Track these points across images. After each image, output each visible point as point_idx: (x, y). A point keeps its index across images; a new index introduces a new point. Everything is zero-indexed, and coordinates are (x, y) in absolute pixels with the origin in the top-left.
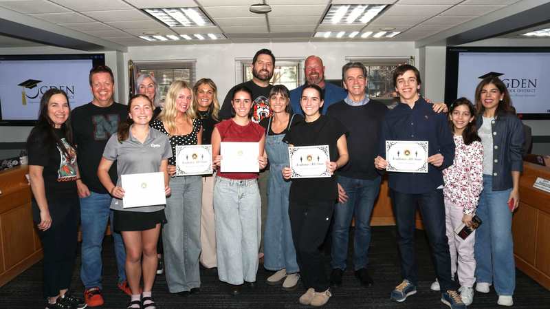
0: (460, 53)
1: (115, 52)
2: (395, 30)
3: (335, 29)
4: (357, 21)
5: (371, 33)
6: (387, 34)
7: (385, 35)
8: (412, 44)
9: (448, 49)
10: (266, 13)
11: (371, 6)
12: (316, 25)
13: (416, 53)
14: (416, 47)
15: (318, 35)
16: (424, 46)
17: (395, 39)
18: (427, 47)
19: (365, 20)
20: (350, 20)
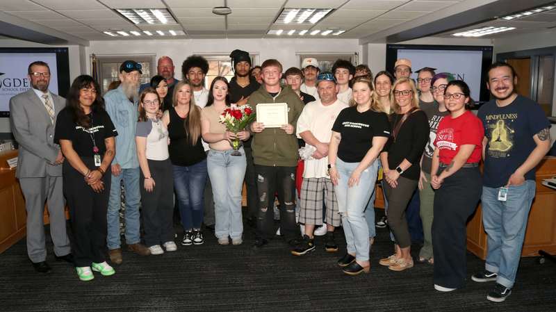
0: (398, 50)
1: (78, 46)
2: (340, 29)
3: (287, 28)
4: (307, 21)
5: (319, 31)
6: (334, 32)
7: (331, 33)
8: (357, 41)
9: (388, 46)
10: (226, 14)
11: (318, 10)
12: (269, 24)
13: (360, 49)
14: (360, 44)
15: (271, 32)
16: (367, 43)
17: (340, 37)
18: (369, 44)
19: (314, 20)
20: (301, 20)
